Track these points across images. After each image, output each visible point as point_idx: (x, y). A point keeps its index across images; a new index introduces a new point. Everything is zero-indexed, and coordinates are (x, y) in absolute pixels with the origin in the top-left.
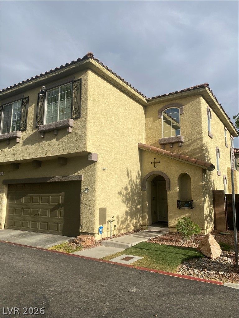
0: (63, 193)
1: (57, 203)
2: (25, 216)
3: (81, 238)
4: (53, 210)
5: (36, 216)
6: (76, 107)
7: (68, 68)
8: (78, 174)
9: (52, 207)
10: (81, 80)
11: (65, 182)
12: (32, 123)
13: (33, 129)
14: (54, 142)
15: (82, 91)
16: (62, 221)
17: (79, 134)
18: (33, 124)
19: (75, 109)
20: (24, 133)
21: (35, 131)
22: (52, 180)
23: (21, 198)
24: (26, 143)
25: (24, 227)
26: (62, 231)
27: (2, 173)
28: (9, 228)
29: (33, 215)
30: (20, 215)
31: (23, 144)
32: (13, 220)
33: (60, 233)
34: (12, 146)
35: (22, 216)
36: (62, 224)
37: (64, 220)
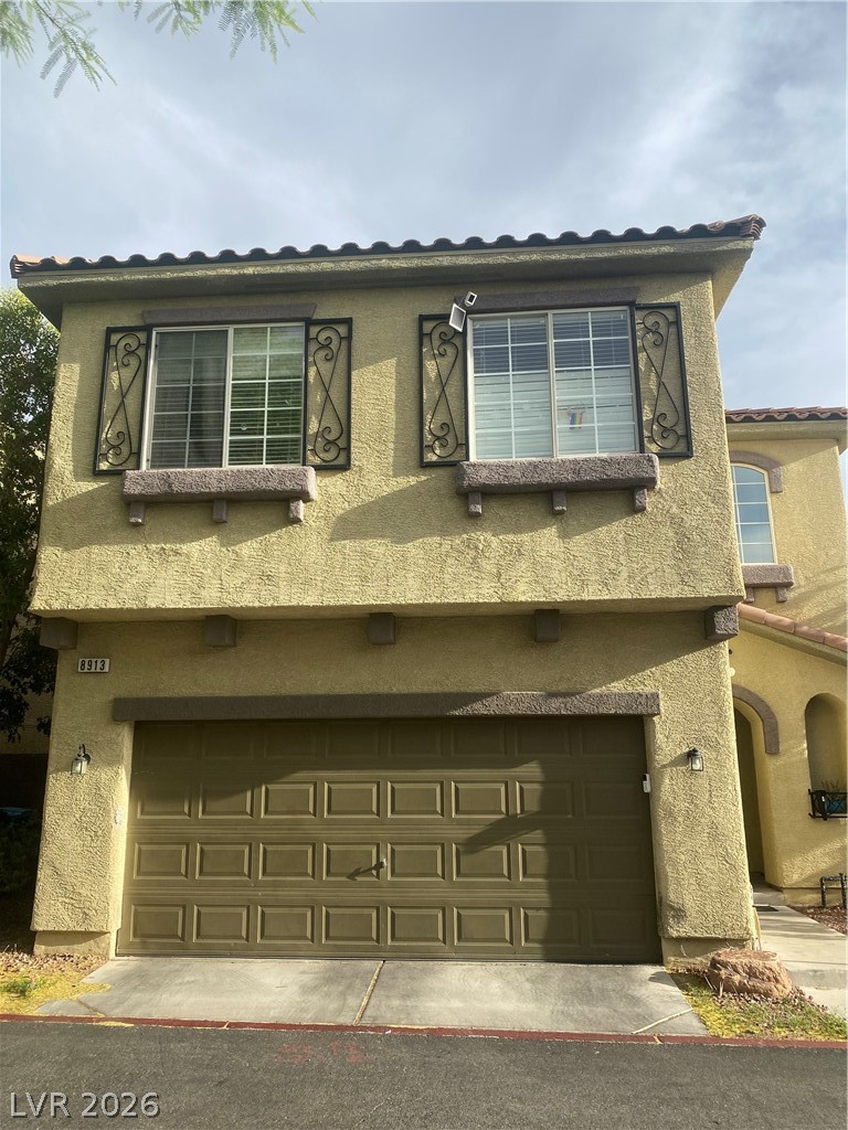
0: (532, 769)
1: (500, 812)
2: (275, 885)
3: (750, 968)
4: (472, 845)
5: (359, 879)
6: (661, 409)
7: (637, 247)
8: (630, 689)
9: (463, 834)
10: (675, 307)
11: (562, 717)
12: (392, 446)
13: (399, 470)
14: (547, 540)
15: (686, 353)
16: (541, 896)
17: (690, 521)
18: (395, 450)
19: (658, 418)
20: (336, 483)
21: (413, 480)
22: (479, 708)
23: (246, 791)
24: (350, 526)
25: (270, 938)
26: (541, 942)
27: (99, 665)
28: (151, 951)
29: (341, 875)
30: (237, 878)
31: (332, 534)
32: (184, 907)
33: (528, 951)
34: (251, 534)
35: (258, 884)
36: (538, 909)
37: (551, 889)
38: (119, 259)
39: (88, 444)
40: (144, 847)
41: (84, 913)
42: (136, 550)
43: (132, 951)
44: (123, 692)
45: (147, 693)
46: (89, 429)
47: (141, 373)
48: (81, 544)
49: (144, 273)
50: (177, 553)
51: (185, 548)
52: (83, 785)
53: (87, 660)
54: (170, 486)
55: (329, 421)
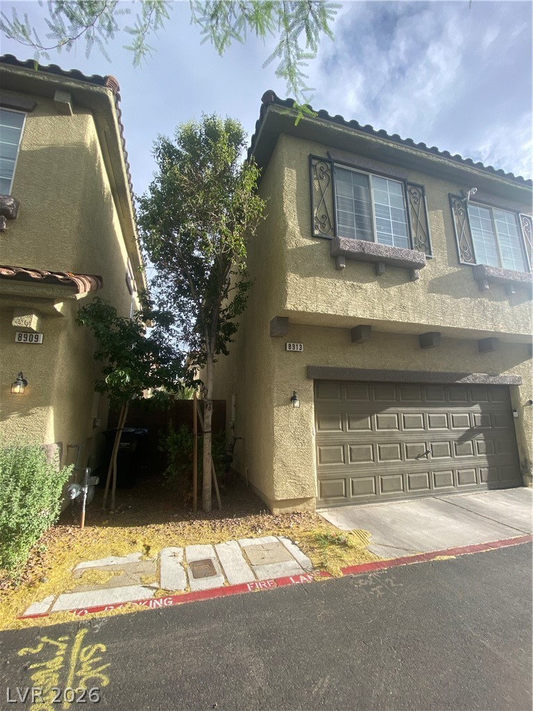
0: (477, 408)
1: (468, 426)
2: (385, 464)
4: (461, 440)
5: (420, 459)
8: (510, 374)
9: (456, 436)
12: (446, 251)
13: (450, 263)
16: (485, 462)
18: (448, 253)
21: (456, 270)
22: (466, 380)
23: (367, 417)
24: (435, 287)
25: (386, 492)
26: (487, 482)
27: (299, 347)
28: (331, 505)
29: (412, 458)
30: (368, 462)
31: (428, 289)
32: (345, 479)
33: (483, 486)
34: (394, 284)
35: (378, 465)
36: (484, 468)
37: (488, 458)
38: (330, 114)
39: (306, 218)
40: (322, 448)
41: (302, 487)
42: (339, 283)
43: (320, 506)
44: (311, 364)
45: (323, 364)
46: (306, 209)
47: (330, 184)
48: (309, 275)
49: (341, 128)
50: (360, 288)
51: (365, 286)
52: (294, 413)
53: (292, 344)
54: (363, 249)
55: (420, 234)
